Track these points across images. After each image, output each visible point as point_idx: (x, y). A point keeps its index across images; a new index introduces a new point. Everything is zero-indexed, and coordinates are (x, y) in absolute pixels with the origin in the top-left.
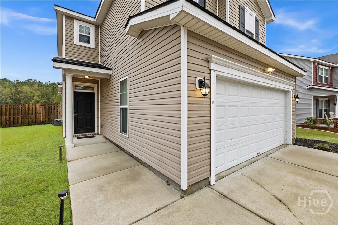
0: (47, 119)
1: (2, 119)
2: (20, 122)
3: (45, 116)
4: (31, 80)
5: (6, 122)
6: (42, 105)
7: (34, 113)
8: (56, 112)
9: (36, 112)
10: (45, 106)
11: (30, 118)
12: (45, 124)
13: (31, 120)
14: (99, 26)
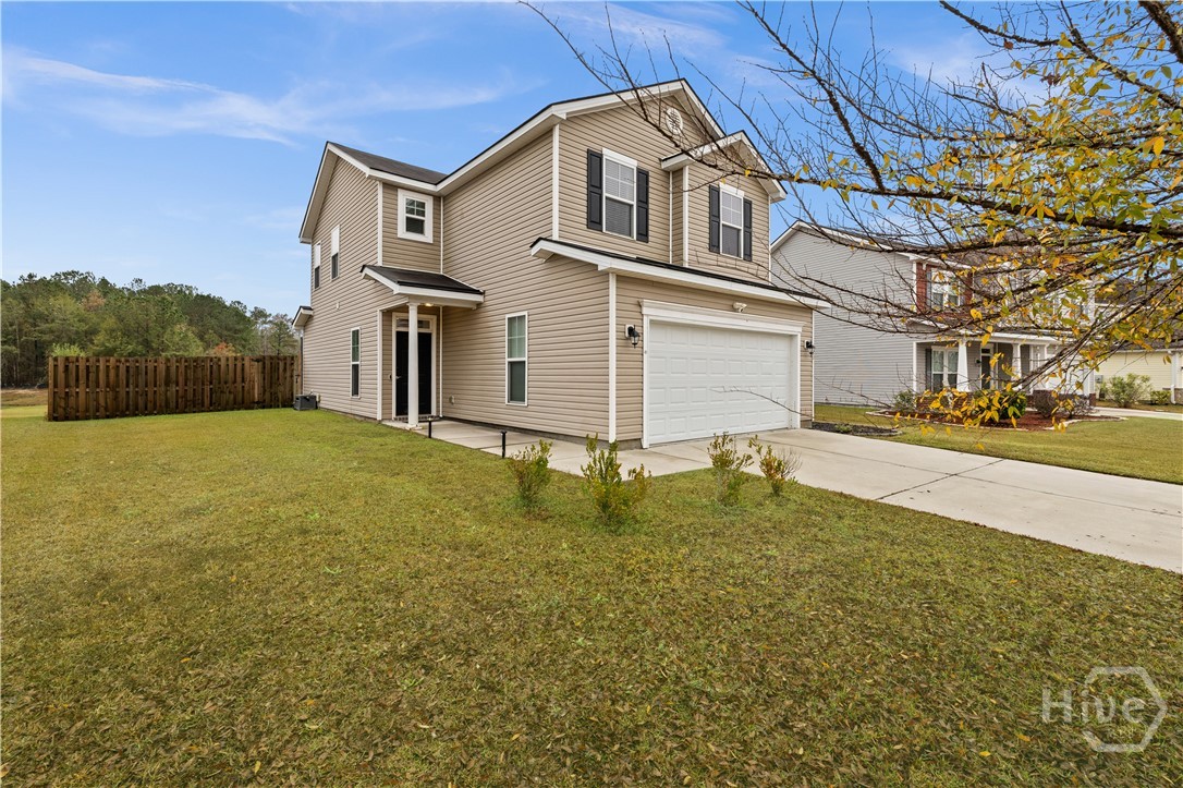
0: (267, 395)
2: (207, 401)
3: (264, 387)
4: (73, 274)
6: (258, 361)
7: (239, 379)
8: (288, 379)
9: (243, 378)
10: (264, 363)
11: (230, 392)
12: (264, 407)
13: (232, 396)
14: (440, 198)
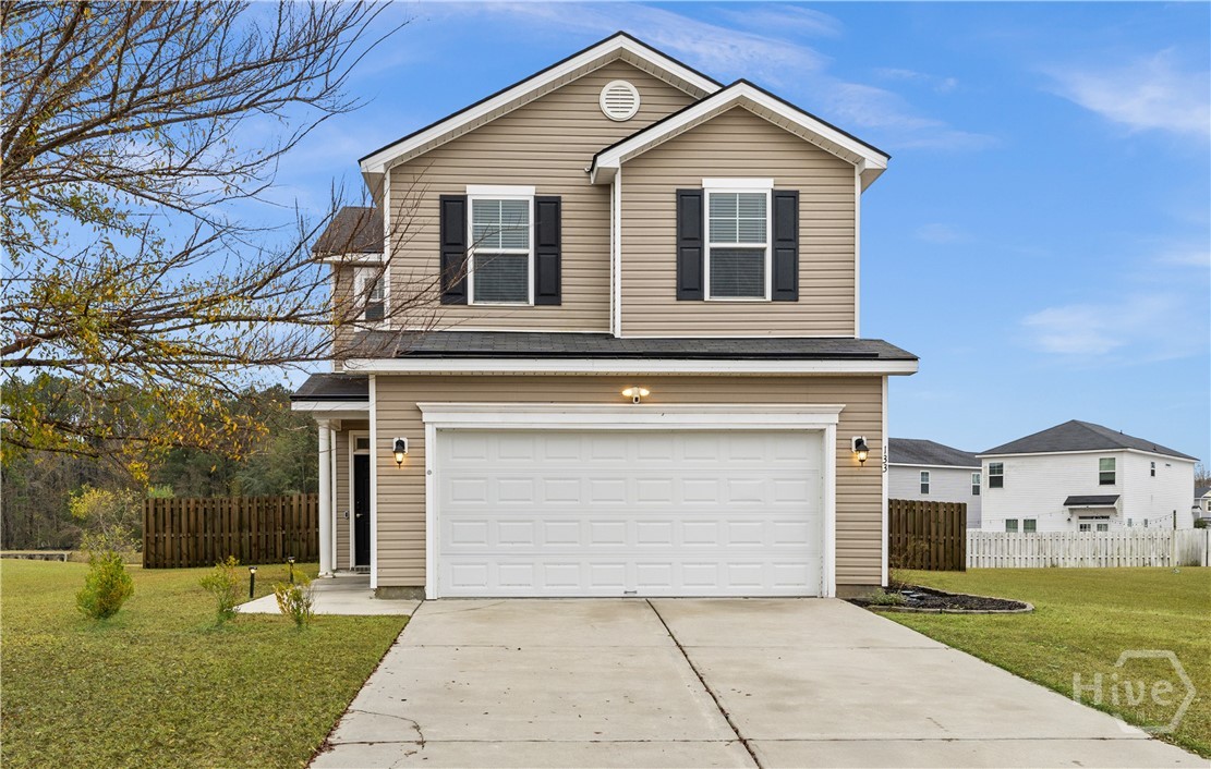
1: (243, 540)
5: (250, 551)
